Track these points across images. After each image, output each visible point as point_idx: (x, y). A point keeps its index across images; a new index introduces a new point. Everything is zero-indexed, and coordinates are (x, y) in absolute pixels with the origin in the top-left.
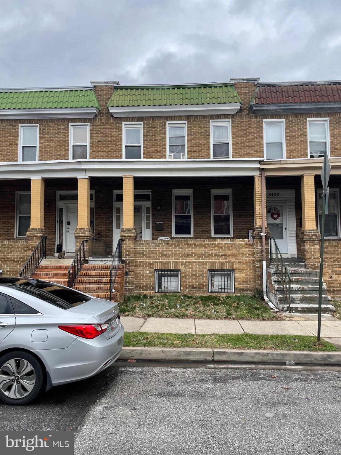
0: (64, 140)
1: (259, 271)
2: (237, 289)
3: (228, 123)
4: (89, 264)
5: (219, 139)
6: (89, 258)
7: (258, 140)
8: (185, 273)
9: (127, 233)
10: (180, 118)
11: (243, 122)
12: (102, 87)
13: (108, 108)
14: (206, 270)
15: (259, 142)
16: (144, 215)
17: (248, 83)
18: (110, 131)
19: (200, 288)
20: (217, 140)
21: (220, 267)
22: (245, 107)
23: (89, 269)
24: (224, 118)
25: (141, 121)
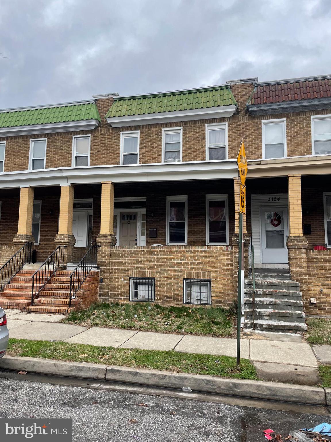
0: (68, 152)
2: (213, 300)
3: (225, 127)
4: (67, 270)
5: (216, 143)
6: (68, 264)
7: (256, 142)
8: (160, 281)
9: (103, 240)
10: (176, 124)
11: (240, 125)
12: (103, 99)
13: (106, 118)
14: (181, 279)
15: (257, 144)
16: (139, 222)
17: (246, 84)
18: (109, 141)
19: (175, 299)
20: (214, 144)
21: (196, 276)
22: (242, 109)
23: (63, 275)
24: (220, 122)
25: (138, 130)
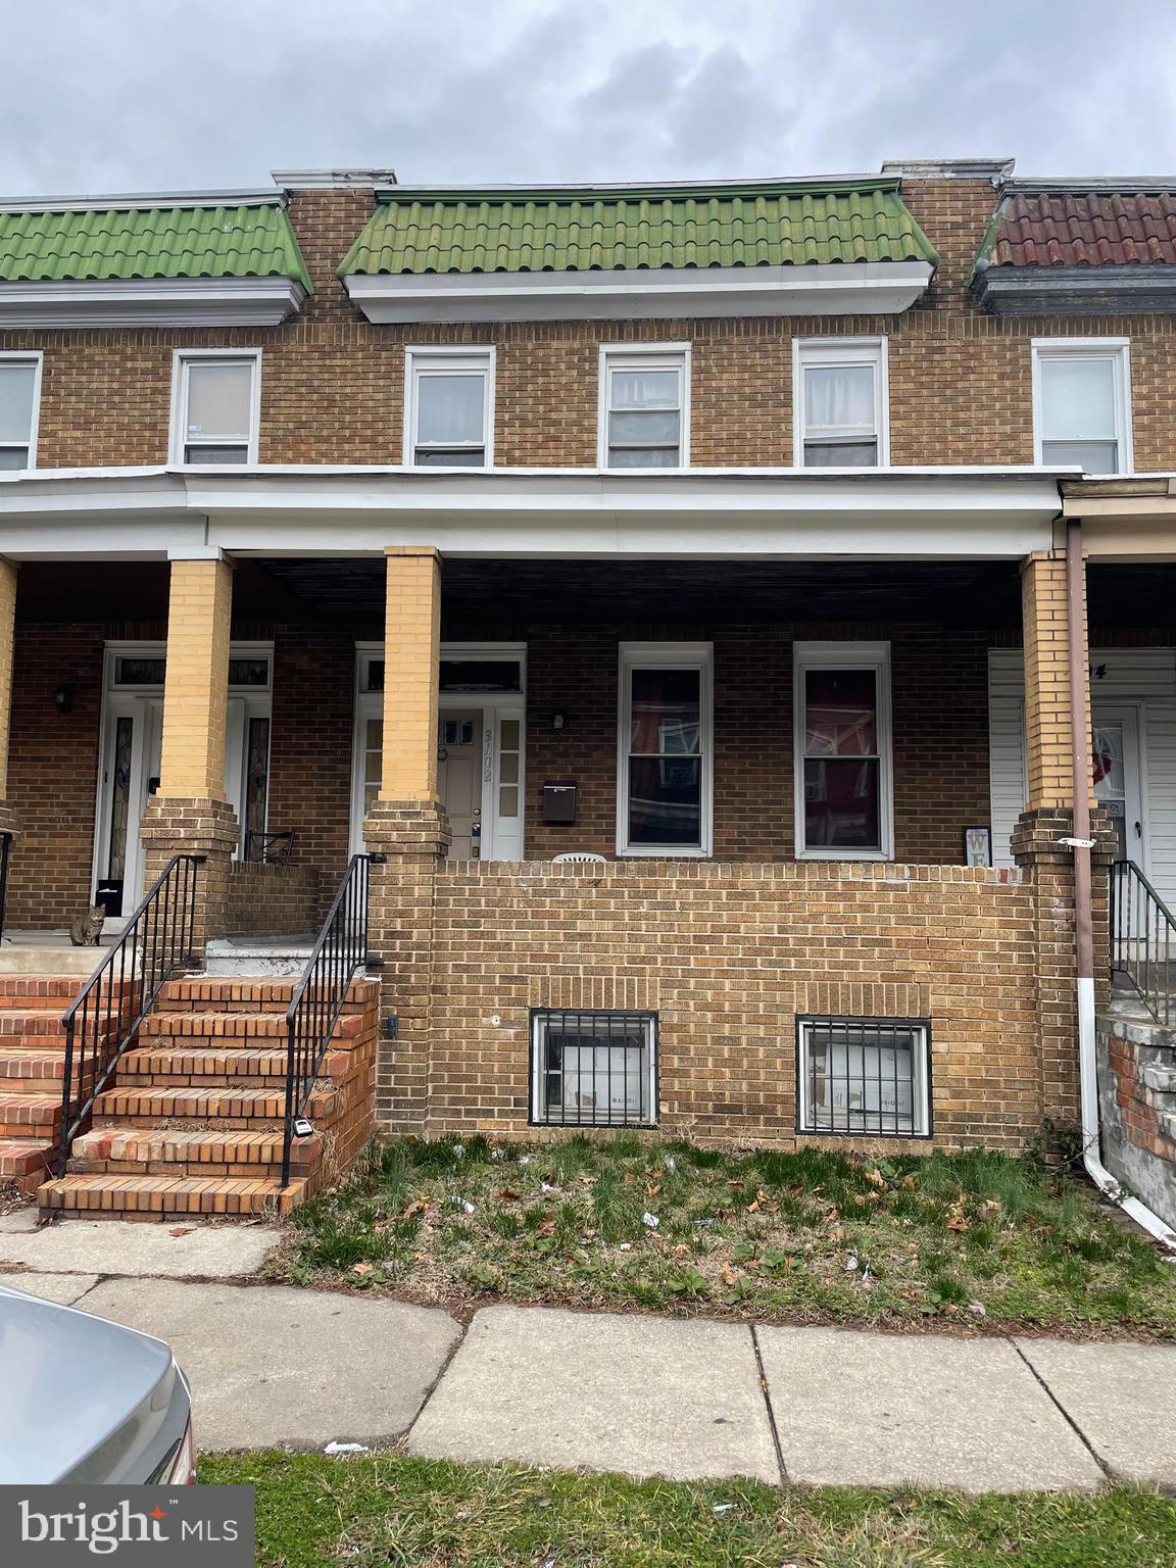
0: (148, 420)
1: (1057, 1031)
2: (943, 1116)
3: (875, 356)
4: (206, 975)
5: (832, 422)
6: (210, 944)
7: (1008, 429)
8: (681, 1027)
9: (397, 828)
10: (661, 329)
11: (941, 350)
12: (323, 194)
13: (341, 278)
14: (785, 1019)
15: (1013, 436)
16: (492, 754)
17: (964, 183)
18: (352, 383)
19: (756, 1111)
20: (823, 426)
21: (857, 1004)
22: (950, 283)
23: (197, 1004)
24: (856, 332)
25: (487, 342)
